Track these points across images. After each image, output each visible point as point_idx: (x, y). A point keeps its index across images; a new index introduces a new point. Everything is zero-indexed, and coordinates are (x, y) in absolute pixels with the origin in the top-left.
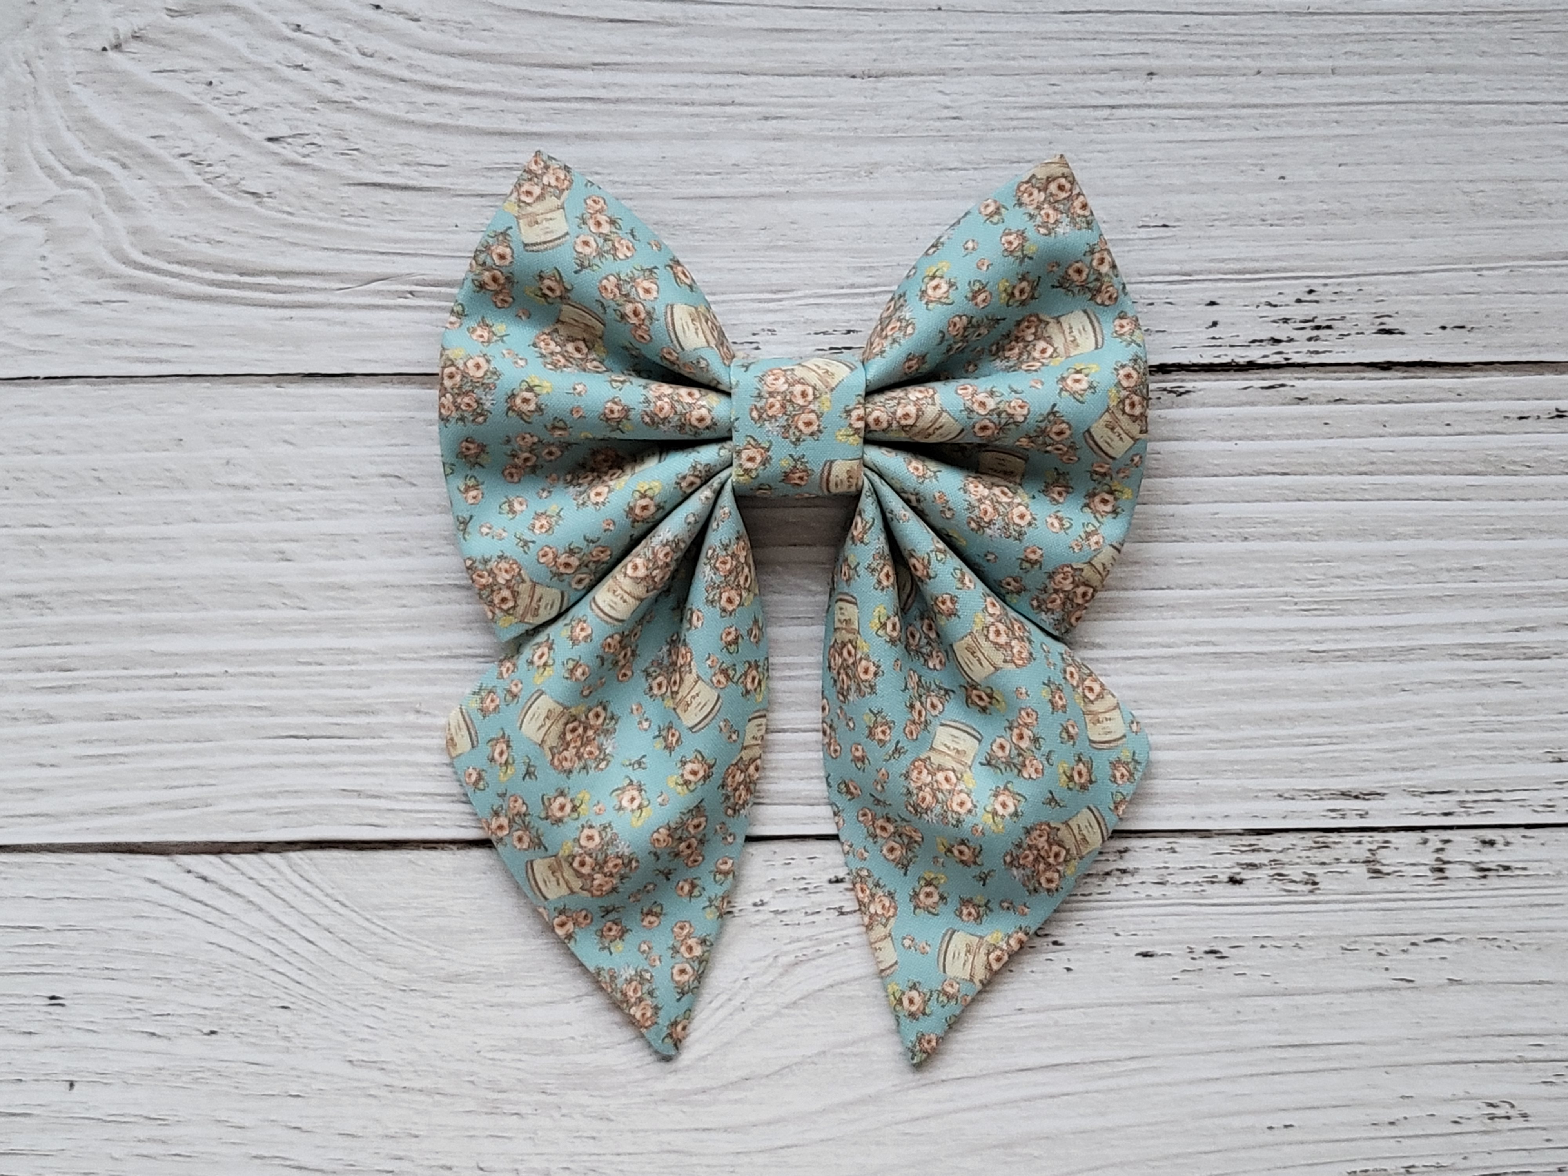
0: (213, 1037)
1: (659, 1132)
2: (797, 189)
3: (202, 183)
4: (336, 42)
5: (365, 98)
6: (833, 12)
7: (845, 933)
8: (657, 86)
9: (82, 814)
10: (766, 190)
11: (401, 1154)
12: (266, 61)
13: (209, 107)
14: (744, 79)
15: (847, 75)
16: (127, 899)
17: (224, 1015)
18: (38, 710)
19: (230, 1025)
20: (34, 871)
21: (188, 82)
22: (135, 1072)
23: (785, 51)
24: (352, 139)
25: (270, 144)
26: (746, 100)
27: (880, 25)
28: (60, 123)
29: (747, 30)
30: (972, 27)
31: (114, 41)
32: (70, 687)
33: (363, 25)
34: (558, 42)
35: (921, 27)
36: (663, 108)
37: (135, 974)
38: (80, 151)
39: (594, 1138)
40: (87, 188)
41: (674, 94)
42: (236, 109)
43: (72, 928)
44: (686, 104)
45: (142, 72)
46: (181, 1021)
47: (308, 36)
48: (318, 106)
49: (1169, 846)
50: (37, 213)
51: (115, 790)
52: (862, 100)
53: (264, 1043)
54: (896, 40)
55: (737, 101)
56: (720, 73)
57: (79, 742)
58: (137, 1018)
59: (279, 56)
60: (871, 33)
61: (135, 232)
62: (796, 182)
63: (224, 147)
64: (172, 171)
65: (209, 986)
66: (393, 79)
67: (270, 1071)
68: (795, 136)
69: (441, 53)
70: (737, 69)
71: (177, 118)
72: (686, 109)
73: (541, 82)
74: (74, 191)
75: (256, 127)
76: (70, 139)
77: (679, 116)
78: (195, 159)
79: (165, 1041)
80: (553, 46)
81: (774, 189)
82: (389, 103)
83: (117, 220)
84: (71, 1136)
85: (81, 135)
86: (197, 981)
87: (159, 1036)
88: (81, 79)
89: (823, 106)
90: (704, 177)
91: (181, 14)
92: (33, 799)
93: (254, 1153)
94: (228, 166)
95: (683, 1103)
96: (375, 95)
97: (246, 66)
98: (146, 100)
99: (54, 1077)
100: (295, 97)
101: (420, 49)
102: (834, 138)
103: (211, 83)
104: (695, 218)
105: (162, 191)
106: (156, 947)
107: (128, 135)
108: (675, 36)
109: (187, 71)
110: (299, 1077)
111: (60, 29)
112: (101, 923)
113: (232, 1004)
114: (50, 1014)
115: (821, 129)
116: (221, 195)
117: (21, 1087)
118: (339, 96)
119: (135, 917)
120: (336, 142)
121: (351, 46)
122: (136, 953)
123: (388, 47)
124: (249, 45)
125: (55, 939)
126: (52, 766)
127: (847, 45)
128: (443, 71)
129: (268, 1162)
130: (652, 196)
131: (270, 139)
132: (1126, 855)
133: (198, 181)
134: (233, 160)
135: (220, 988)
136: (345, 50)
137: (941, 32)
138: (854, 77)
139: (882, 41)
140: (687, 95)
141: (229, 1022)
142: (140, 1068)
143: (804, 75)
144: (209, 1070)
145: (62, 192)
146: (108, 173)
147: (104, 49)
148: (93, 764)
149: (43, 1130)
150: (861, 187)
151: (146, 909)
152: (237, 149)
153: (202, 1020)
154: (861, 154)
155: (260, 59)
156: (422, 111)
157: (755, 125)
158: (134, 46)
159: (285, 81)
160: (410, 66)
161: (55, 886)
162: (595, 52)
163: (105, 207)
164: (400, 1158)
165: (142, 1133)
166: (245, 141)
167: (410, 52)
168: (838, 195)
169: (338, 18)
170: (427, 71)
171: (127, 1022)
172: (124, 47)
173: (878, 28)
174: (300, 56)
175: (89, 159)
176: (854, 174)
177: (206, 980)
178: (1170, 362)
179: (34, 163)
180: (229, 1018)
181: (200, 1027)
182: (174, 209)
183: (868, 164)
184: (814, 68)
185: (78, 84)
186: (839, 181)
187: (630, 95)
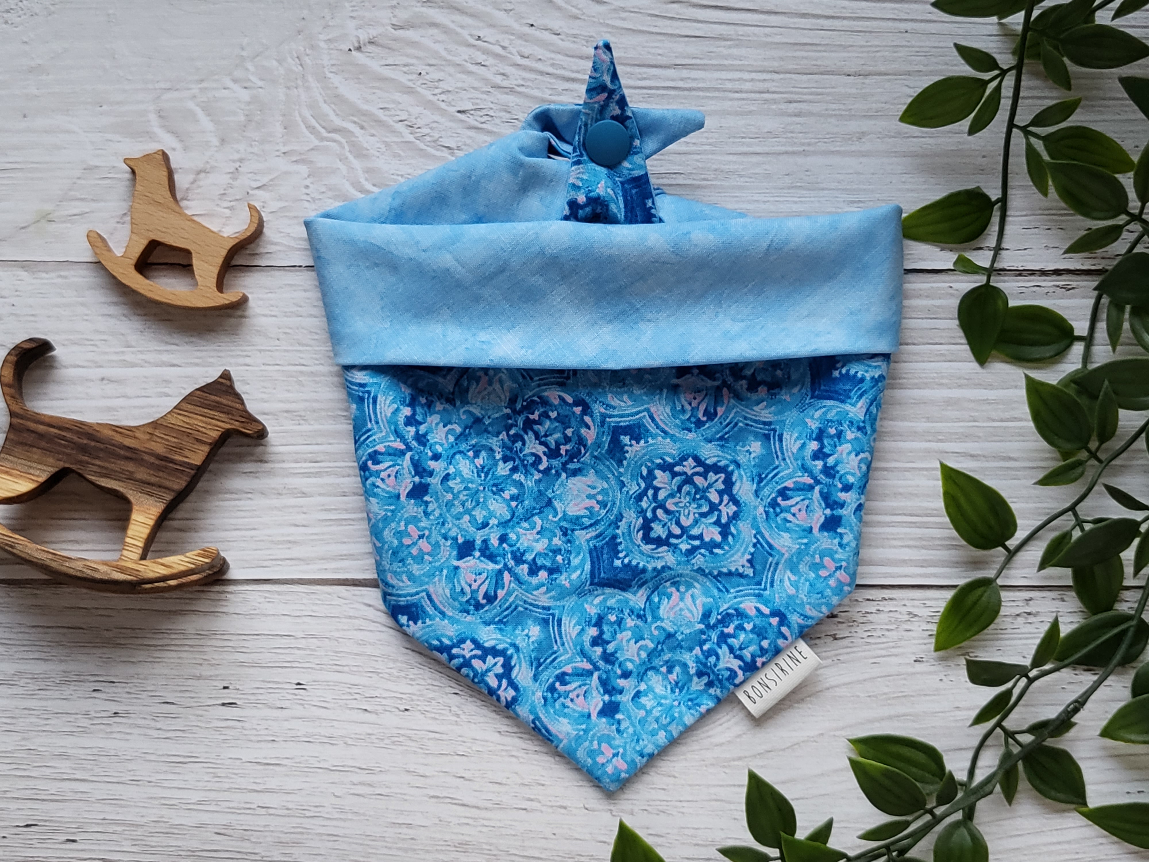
0: (407, 713)
1: (708, 786)
2: (811, 148)
3: (414, 140)
4: (504, 48)
5: (523, 85)
6: (835, 33)
7: (836, 652)
8: (717, 80)
9: (323, 559)
10: (790, 149)
11: (532, 797)
12: (457, 60)
13: (419, 89)
14: (776, 76)
15: (844, 74)
16: (350, 617)
17: (414, 697)
18: (295, 488)
19: (418, 705)
20: (288, 597)
21: (405, 73)
22: (352, 736)
23: (803, 58)
24: (514, 112)
25: (459, 114)
26: (777, 90)
27: (867, 42)
28: (320, 99)
29: (777, 43)
30: (928, 44)
31: (356, 45)
32: (317, 473)
33: (523, 37)
34: (653, 51)
35: (895, 43)
36: (721, 94)
37: (355, 669)
38: (332, 116)
39: (664, 789)
40: (335, 141)
41: (729, 85)
42: (437, 91)
43: (313, 636)
44: (737, 92)
45: (375, 66)
46: (384, 702)
47: (486, 44)
48: (491, 90)
49: (1059, 597)
50: (303, 157)
51: (345, 543)
52: (854, 91)
53: (441, 718)
54: (878, 51)
55: (771, 90)
56: (760, 72)
57: (322, 510)
58: (356, 699)
59: (467, 57)
60: (861, 47)
61: (368, 171)
62: (809, 144)
63: (429, 116)
64: (394, 132)
65: (406, 678)
66: (542, 73)
67: (444, 737)
68: (810, 114)
69: (572, 57)
70: (771, 69)
71: (397, 96)
72: (737, 95)
73: (640, 76)
74: (328, 143)
75: (450, 103)
76: (326, 108)
77: (731, 100)
78: (410, 124)
79: (374, 716)
80: (649, 53)
81: (795, 149)
82: (538, 88)
83: (356, 163)
84: (308, 779)
85: (333, 106)
86: (396, 674)
87: (370, 712)
88: (334, 69)
89: (828, 94)
90: (747, 140)
91: (401, 28)
92: (289, 548)
93: (432, 794)
94: (431, 128)
95: (724, 767)
96: (529, 83)
97: (444, 63)
98: (377, 84)
99: (297, 739)
100: (477, 84)
101: (559, 53)
102: (835, 115)
103: (420, 74)
104: (742, 167)
105: (387, 144)
106: (369, 650)
107: (365, 107)
108: (730, 47)
109: (405, 65)
110: (464, 742)
111: (321, 37)
112: (332, 634)
113: (419, 690)
114: (296, 695)
115: (827, 110)
116: (425, 147)
117: (275, 745)
118: (505, 83)
119: (356, 630)
120: (503, 114)
121: (514, 51)
122: (356, 654)
123: (539, 52)
124: (445, 49)
125: (302, 644)
126: (304, 526)
127: (845, 55)
128: (575, 68)
129: (442, 800)
130: (713, 153)
131: (459, 112)
132: (1031, 602)
133: (411, 138)
134: (434, 125)
135: (411, 679)
136: (510, 53)
137: (909, 47)
138: (849, 75)
139: (868, 52)
140: (737, 86)
141: (418, 703)
142: (356, 734)
143: (816, 74)
144: (403, 735)
145: (322, 144)
146: (352, 132)
147: (350, 50)
148: (331, 525)
149: (287, 775)
150: (853, 148)
151: (364, 624)
152: (437, 118)
153: (399, 702)
154: (854, 126)
155: (454, 58)
156: (559, 95)
157: (783, 106)
158: (370, 48)
159: (470, 73)
160: (553, 65)
161: (303, 607)
162: (676, 57)
163: (348, 154)
164: (532, 800)
165: (356, 778)
166: (443, 112)
167: (553, 55)
168: (838, 152)
169: (507, 33)
170: (564, 68)
171: (348, 702)
172: (363, 49)
173: (865, 44)
174: (480, 57)
175: (338, 122)
176: (849, 139)
177: (402, 674)
178: (1062, 268)
179: (302, 124)
180: (418, 700)
181: (398, 706)
182: (394, 157)
183: (858, 132)
184: (822, 69)
185: (331, 72)
186: (838, 143)
187: (701, 85)
